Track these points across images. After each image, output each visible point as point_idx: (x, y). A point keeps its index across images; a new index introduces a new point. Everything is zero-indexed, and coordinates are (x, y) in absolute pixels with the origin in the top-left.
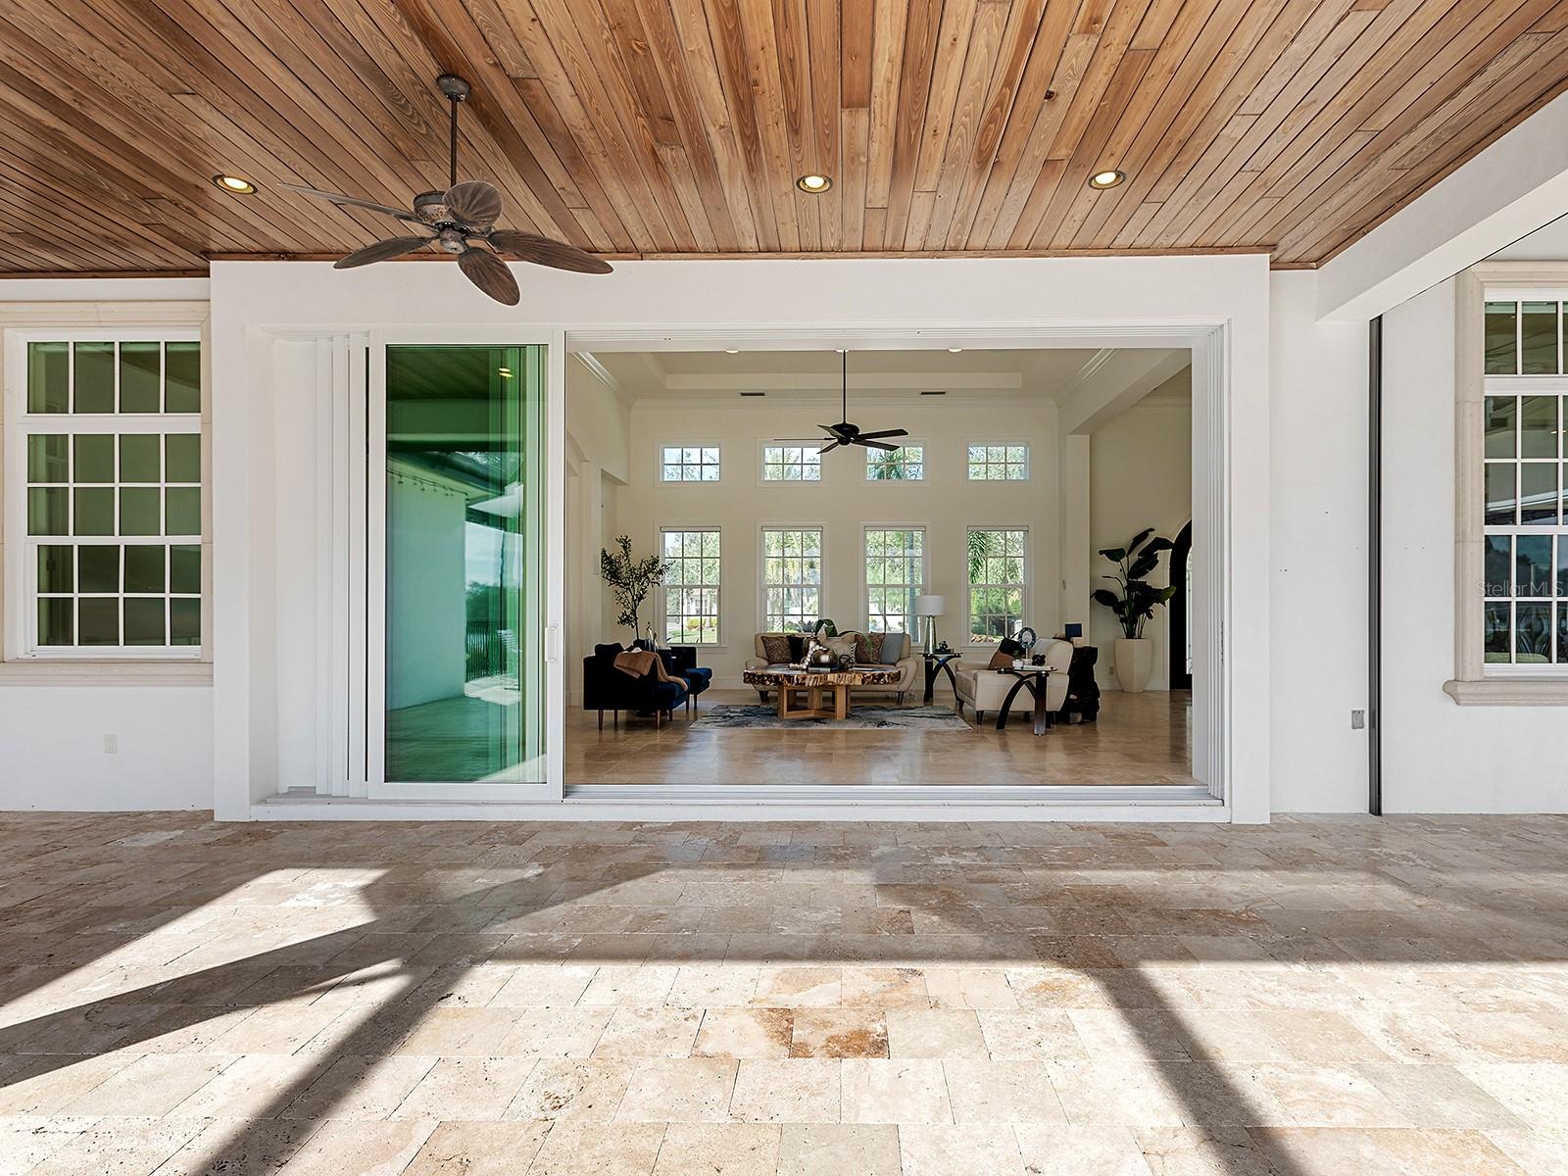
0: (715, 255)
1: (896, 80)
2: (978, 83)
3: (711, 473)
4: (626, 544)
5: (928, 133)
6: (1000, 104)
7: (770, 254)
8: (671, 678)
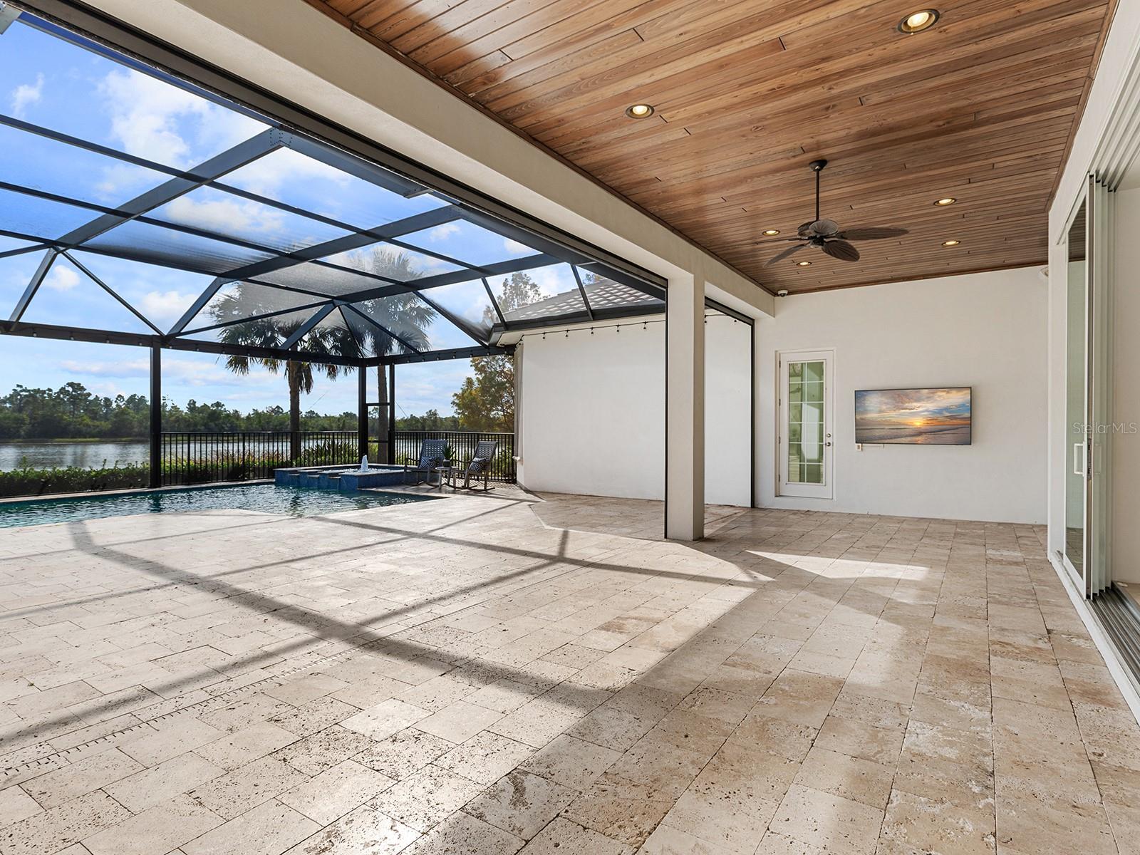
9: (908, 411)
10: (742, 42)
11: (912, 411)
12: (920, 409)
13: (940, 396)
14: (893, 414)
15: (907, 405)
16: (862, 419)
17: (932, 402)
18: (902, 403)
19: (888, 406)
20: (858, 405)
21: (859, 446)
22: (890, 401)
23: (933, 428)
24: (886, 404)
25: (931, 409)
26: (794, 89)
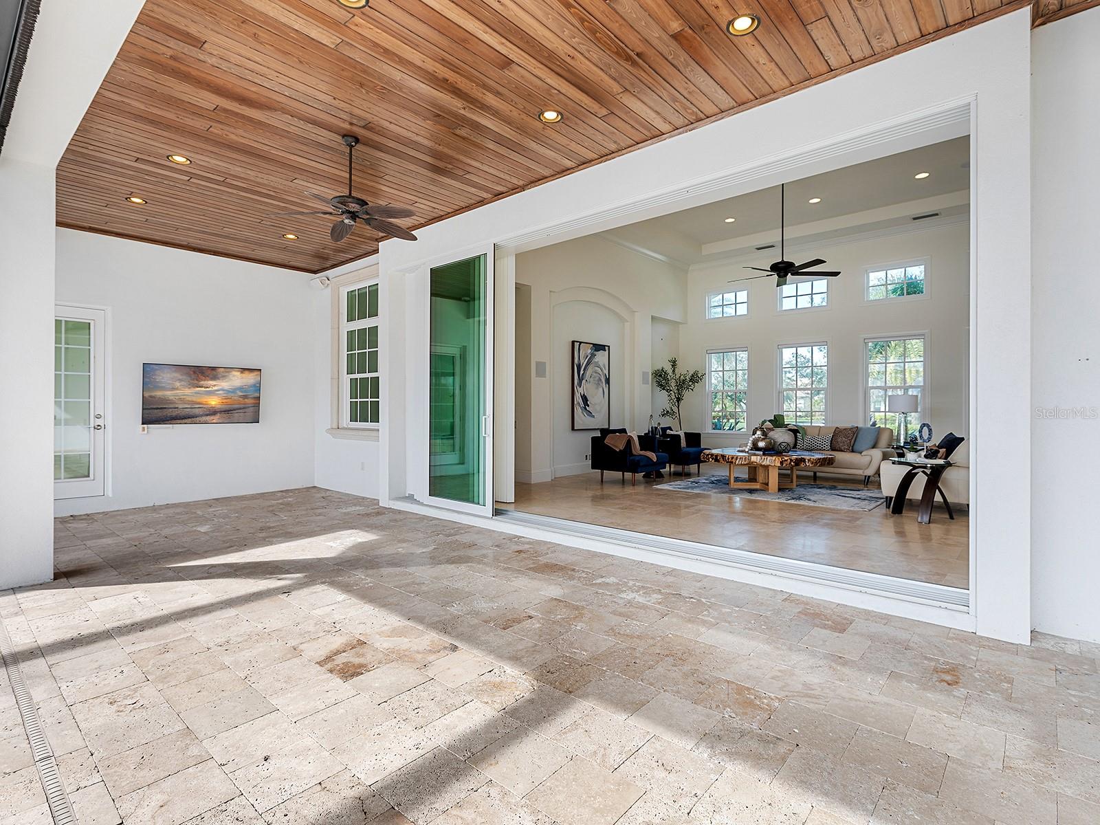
0: (557, 176)
1: (504, 41)
2: (550, 16)
3: (742, 310)
4: (674, 363)
5: (568, 60)
6: (582, 20)
7: (585, 165)
8: (643, 453)
9: (203, 389)
10: (503, 44)
11: (207, 389)
12: (215, 388)
13: (234, 376)
14: (188, 391)
15: (202, 382)
16: (151, 397)
17: (226, 381)
18: (197, 380)
19: (183, 383)
20: (146, 380)
21: (144, 428)
22: (184, 377)
23: (227, 407)
24: (180, 380)
25: (226, 388)
26: (454, 92)
